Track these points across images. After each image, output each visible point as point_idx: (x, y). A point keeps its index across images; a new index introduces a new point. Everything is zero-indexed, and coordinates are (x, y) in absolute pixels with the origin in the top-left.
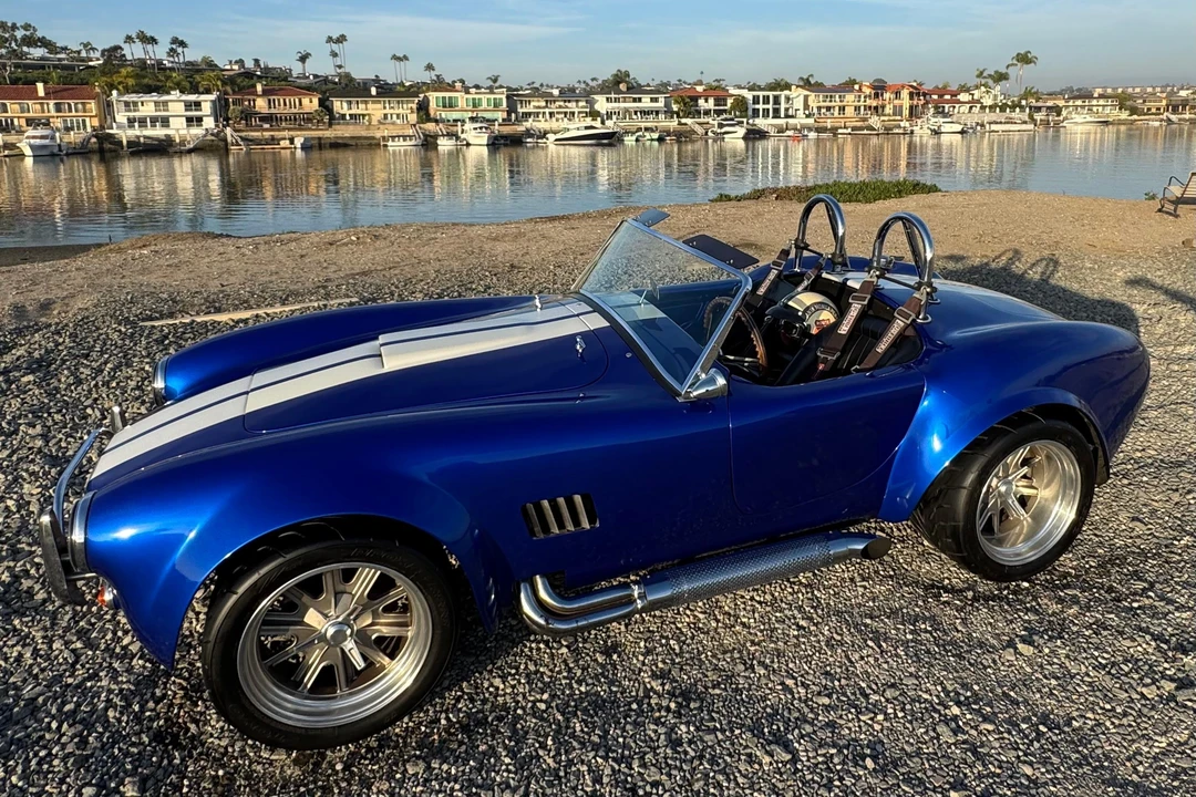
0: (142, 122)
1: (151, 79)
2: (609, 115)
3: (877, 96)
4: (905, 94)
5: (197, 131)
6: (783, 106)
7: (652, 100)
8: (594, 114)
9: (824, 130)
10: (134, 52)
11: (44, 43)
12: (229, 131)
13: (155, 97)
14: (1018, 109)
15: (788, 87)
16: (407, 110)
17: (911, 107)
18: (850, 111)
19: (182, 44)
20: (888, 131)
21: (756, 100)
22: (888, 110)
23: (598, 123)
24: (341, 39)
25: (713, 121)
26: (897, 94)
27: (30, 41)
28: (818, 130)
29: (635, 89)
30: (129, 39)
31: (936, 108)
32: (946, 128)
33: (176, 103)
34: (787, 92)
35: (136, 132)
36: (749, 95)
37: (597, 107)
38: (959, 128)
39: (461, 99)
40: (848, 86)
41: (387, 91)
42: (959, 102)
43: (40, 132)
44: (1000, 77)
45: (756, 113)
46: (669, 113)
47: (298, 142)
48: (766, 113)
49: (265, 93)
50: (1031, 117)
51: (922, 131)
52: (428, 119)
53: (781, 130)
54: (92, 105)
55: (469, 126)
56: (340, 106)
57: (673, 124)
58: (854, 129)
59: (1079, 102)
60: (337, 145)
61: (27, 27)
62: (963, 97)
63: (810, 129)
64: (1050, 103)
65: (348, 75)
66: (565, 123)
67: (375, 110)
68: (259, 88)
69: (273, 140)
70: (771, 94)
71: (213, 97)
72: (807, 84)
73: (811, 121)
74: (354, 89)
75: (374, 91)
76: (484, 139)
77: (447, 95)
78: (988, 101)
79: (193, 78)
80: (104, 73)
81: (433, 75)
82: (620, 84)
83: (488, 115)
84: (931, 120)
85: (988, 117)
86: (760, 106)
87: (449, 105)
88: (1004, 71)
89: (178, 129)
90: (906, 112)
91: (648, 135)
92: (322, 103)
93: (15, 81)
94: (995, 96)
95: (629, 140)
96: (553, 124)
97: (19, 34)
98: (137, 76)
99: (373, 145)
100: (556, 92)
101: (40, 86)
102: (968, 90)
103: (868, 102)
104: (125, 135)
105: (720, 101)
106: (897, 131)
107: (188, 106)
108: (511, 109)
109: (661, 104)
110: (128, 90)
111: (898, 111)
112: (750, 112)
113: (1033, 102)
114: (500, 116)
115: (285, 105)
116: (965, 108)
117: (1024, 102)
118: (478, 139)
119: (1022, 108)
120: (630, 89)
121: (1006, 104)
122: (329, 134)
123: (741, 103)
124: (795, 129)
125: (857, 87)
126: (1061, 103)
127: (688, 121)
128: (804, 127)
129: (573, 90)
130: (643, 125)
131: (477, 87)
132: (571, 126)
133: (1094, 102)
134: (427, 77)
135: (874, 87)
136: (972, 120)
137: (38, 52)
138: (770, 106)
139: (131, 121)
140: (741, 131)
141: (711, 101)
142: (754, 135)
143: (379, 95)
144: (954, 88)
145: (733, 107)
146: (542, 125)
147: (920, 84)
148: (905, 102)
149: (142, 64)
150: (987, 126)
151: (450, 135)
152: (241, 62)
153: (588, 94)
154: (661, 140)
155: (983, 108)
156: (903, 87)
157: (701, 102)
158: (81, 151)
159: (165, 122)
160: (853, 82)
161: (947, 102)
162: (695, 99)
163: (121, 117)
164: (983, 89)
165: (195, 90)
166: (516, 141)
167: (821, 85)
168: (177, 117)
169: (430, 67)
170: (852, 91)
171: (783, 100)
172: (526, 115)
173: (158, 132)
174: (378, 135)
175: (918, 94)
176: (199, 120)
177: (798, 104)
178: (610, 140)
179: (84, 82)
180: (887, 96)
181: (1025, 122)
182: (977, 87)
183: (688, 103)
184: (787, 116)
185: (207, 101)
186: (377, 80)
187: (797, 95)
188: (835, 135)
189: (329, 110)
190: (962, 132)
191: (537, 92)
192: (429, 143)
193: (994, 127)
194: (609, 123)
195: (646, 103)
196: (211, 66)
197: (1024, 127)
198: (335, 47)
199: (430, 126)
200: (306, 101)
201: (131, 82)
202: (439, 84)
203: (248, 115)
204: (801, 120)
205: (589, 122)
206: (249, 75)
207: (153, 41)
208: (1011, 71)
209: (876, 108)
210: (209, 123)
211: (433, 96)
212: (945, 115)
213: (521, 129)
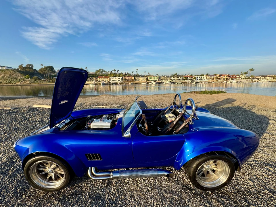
0: (114, 81)
1: (115, 75)
2: (174, 80)
3: (220, 77)
4: (226, 76)
5: (119, 82)
6: (202, 78)
7: (180, 77)
8: (171, 80)
9: (210, 82)
10: (113, 72)
11: (104, 71)
12: (123, 82)
13: (115, 77)
14: (249, 79)
15: (204, 75)
16: (145, 79)
17: (227, 79)
18: (215, 79)
19: (119, 71)
20: (222, 82)
21: (198, 77)
22: (222, 79)
23: (172, 81)
24: (138, 70)
25: (190, 81)
26: (224, 76)
27: (103, 71)
28: (208, 82)
29: (178, 76)
30: (113, 70)
31: (232, 79)
32: (233, 82)
33: (117, 78)
34: (203, 76)
35: (113, 82)
36: (196, 77)
37: (172, 78)
38: (236, 82)
39: (152, 77)
40: (215, 75)
41: (143, 76)
42: (236, 78)
43: (103, 82)
44: (246, 73)
45: (197, 79)
46: (183, 79)
47: (131, 83)
48: (199, 79)
49: (128, 77)
50: (252, 80)
51: (228, 82)
52: (148, 80)
53: (202, 82)
54: (108, 78)
55: (153, 81)
56: (136, 78)
57: (183, 81)
58: (215, 82)
59: (263, 78)
60: (136, 84)
61: (102, 69)
62: (237, 77)
63: (207, 82)
64: (257, 78)
65: (138, 74)
66: (167, 81)
67: (141, 79)
68: (127, 76)
69: (128, 83)
70: (200, 76)
71: (121, 77)
72: (207, 75)
73: (207, 81)
74: (138, 76)
75: (141, 76)
76: (155, 83)
77: (150, 77)
78: (243, 77)
79: (119, 75)
80: (110, 75)
81: (149, 74)
82: (176, 75)
83: (156, 80)
84: (230, 80)
85: (242, 80)
86: (198, 78)
87: (151, 78)
88: (247, 72)
89: (117, 82)
90: (225, 79)
91: (179, 83)
92: (134, 78)
93: (101, 76)
94: (244, 77)
95: (176, 83)
96: (165, 81)
97: (102, 70)
98: (113, 75)
99: (140, 84)
100: (166, 76)
101: (103, 76)
102: (239, 76)
103: (218, 78)
104: (112, 82)
105: (191, 78)
106: (223, 82)
107: (119, 78)
108: (159, 79)
109: (182, 78)
110: (112, 77)
111: (224, 79)
112: (196, 79)
113: (253, 78)
114: (158, 80)
115: (130, 78)
116: (238, 79)
117: (251, 78)
118: (154, 83)
119: (250, 79)
120: (177, 76)
121: (247, 78)
122: (135, 82)
123: (195, 78)
124: (204, 82)
125: (216, 75)
126: (259, 78)
127: (186, 81)
128: (206, 82)
129: (169, 76)
130: (179, 81)
131: (155, 76)
132: (168, 81)
133: (267, 77)
134: (148, 75)
135: (220, 75)
136: (239, 81)
137: (104, 72)
138: (200, 78)
139: (112, 80)
140: (195, 82)
141: (190, 78)
142: (197, 83)
143: (141, 77)
144: (236, 75)
145: (194, 79)
146: (163, 81)
147: (229, 75)
148: (226, 77)
149: (114, 73)
150: (242, 82)
151: (151, 82)
152: (125, 73)
153: (171, 77)
154: (181, 83)
155: (242, 79)
156: (225, 75)
157: (188, 78)
158: (107, 84)
159: (116, 80)
160: (216, 74)
161: (234, 78)
162: (187, 77)
163: (111, 80)
164: (242, 75)
165: (119, 77)
166: (159, 83)
167: (210, 75)
168: (117, 80)
169: (149, 73)
170: (215, 76)
171: (202, 77)
172: (161, 80)
173: (115, 82)
174: (141, 82)
175: (228, 76)
176: (120, 80)
177: (205, 78)
178: (173, 83)
179: (108, 76)
180: (222, 76)
181: (250, 81)
182: (241, 75)
183: (186, 78)
184: (203, 80)
185: (121, 78)
186: (142, 75)
187: (205, 77)
188: (211, 83)
189: (135, 79)
190: (237, 83)
191: (163, 76)
192: (148, 83)
193: (243, 82)
194: (173, 81)
195: (179, 78)
196: (122, 73)
197: (250, 82)
198: (137, 71)
199: (148, 81)
200: (132, 78)
201: (113, 76)
202: (150, 75)
203: (125, 80)
204: (205, 81)
205: (170, 81)
206: (126, 75)
207: (116, 70)
208: (248, 72)
209: (220, 79)
210: (121, 81)
211: (149, 77)
212: (233, 80)
213: (160, 82)
